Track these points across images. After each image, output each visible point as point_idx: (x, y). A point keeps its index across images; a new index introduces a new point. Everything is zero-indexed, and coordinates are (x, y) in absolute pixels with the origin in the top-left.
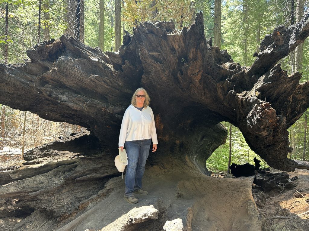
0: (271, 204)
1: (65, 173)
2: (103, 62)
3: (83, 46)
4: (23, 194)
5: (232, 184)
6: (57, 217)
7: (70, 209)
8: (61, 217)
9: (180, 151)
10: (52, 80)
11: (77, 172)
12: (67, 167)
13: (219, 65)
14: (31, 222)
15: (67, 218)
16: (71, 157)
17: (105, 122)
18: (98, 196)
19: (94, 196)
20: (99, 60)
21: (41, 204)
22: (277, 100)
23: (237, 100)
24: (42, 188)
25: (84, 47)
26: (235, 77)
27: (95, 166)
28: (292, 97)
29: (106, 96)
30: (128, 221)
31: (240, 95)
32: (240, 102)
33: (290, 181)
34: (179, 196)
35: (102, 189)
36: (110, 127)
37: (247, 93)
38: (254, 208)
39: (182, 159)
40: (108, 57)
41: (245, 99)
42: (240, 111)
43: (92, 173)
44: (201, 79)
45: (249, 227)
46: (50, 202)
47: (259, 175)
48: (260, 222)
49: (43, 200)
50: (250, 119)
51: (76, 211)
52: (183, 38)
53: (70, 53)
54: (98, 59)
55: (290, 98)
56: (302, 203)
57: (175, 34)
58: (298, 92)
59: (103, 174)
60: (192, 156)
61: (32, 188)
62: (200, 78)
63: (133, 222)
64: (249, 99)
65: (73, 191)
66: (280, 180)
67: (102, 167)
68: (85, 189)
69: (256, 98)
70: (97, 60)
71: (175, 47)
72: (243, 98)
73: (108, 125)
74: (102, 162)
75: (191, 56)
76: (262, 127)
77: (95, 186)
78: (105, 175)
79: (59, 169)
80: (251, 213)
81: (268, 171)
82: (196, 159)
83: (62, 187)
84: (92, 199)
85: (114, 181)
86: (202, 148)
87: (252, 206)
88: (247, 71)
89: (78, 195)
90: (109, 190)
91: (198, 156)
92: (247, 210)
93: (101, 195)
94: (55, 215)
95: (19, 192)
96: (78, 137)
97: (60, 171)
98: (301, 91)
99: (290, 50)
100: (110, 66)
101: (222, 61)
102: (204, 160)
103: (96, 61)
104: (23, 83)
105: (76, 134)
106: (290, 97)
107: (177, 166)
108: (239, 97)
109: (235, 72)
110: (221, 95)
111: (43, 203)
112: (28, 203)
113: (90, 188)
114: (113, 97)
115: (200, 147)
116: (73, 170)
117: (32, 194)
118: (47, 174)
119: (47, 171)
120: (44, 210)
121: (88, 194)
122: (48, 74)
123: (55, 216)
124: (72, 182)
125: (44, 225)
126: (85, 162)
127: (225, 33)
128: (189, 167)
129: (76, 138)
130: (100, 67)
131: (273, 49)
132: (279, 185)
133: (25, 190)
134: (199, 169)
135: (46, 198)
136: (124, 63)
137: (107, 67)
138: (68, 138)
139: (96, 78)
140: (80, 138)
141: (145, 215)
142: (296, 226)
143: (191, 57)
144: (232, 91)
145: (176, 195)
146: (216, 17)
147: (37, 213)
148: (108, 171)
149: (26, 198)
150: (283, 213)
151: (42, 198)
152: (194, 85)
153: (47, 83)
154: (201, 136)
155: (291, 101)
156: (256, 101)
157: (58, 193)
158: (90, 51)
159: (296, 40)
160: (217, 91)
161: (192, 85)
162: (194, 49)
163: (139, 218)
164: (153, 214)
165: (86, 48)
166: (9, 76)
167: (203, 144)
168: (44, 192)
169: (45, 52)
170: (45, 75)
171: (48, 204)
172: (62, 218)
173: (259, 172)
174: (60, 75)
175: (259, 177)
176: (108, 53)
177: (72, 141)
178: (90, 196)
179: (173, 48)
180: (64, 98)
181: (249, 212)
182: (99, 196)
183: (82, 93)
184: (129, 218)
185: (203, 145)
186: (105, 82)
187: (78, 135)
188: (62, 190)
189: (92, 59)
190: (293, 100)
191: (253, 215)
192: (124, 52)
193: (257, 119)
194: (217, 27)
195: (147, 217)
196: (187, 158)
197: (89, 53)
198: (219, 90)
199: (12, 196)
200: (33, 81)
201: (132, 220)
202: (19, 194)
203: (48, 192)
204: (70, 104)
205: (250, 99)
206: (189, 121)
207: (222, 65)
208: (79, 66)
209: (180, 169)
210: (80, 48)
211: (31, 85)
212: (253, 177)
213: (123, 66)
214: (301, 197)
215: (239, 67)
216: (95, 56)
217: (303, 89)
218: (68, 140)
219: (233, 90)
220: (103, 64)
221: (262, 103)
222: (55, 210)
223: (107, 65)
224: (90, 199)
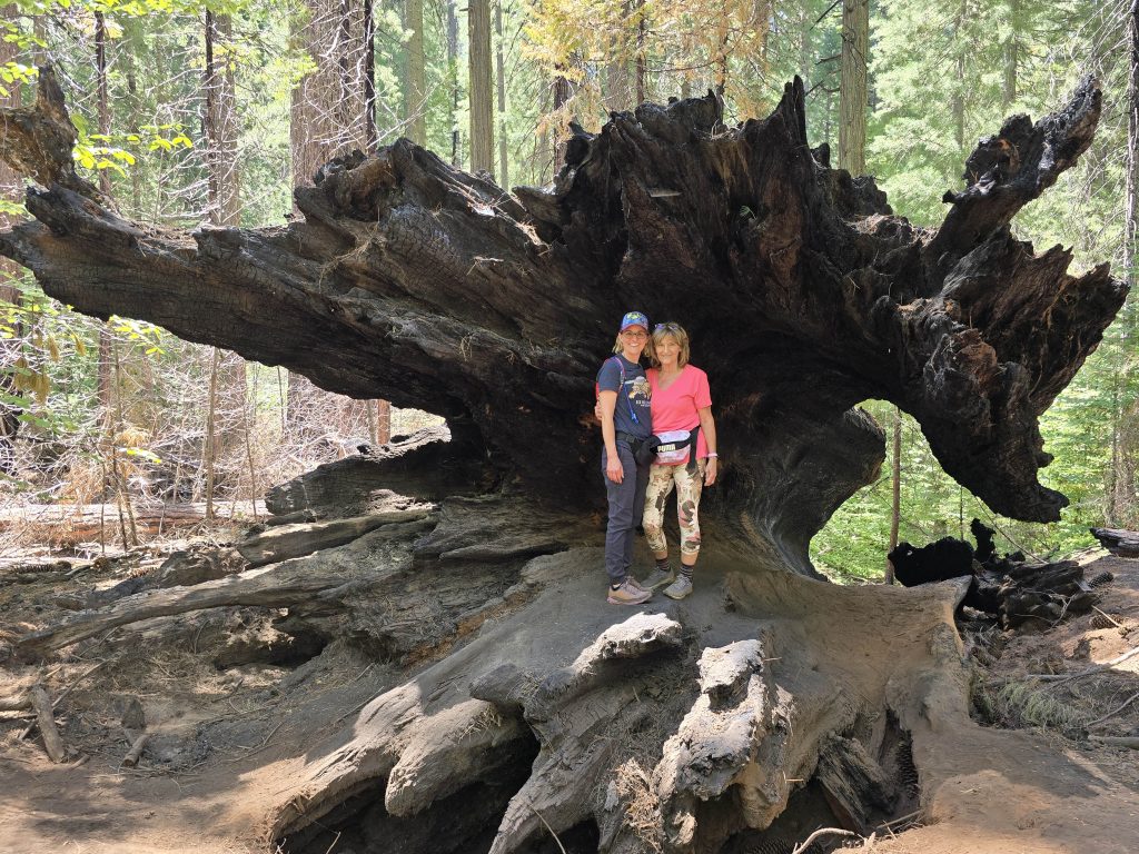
0: (1017, 655)
1: (400, 545)
2: (507, 217)
3: (449, 173)
4: (300, 595)
5: (892, 597)
6: (400, 653)
7: (433, 633)
8: (409, 653)
9: (725, 495)
10: (366, 273)
11: (442, 537)
12: (403, 530)
13: (850, 224)
14: (326, 669)
15: (427, 656)
16: (401, 505)
17: (513, 395)
18: (505, 599)
19: (495, 601)
20: (496, 212)
21: (353, 619)
22: (1011, 321)
23: (899, 325)
24: (345, 581)
25: (452, 175)
26: (895, 258)
27: (488, 524)
28: (1052, 312)
29: (516, 319)
30: (602, 650)
31: (906, 311)
32: (906, 331)
33: (1085, 587)
34: (732, 608)
35: (513, 583)
36: (528, 411)
37: (925, 303)
38: (952, 638)
39: (733, 522)
40: (517, 201)
41: (918, 322)
42: (906, 355)
43: (480, 541)
44: (796, 266)
45: (931, 681)
46: (376, 614)
47: (987, 575)
48: (965, 673)
49: (357, 610)
50: (931, 375)
51: (450, 639)
52: (747, 149)
53: (415, 194)
54: (494, 209)
55: (1047, 314)
56: (1110, 641)
57: (720, 136)
58: (1069, 298)
59: (509, 544)
60: (762, 516)
61: (320, 580)
62: (794, 262)
63: (617, 650)
64: (928, 320)
65: (434, 587)
66: (1054, 586)
67: (503, 527)
68: (467, 585)
69: (946, 318)
70: (492, 213)
71: (720, 172)
72: (915, 317)
73: (521, 404)
74: (503, 514)
75: (768, 199)
76: (960, 394)
77: (490, 578)
78: (517, 548)
79: (383, 534)
80: (942, 650)
81: (1018, 562)
82: (775, 532)
83: (403, 576)
84: (489, 609)
85: (543, 565)
86: (796, 492)
87: (944, 635)
88: (926, 242)
89: (448, 599)
90: (532, 586)
91: (781, 521)
92: (929, 645)
93: (512, 599)
94: (394, 648)
95: (291, 590)
96: (414, 446)
97: (385, 540)
98: (1076, 295)
99: (1040, 185)
100: (525, 228)
101: (858, 210)
102: (802, 539)
103: (489, 217)
104: (287, 284)
105: (407, 437)
106: (1044, 313)
107: (718, 540)
108: (904, 314)
109: (895, 246)
110: (854, 309)
111: (359, 617)
112: (313, 621)
113: (479, 583)
114: (536, 321)
115: (791, 487)
116: (418, 537)
117: (329, 594)
118: (353, 546)
119: (348, 541)
120: (364, 635)
121: (473, 597)
122: (358, 256)
123: (395, 651)
124: (431, 564)
125: (364, 676)
126: (459, 511)
127: (886, 71)
128: (754, 546)
129: (410, 451)
130: (499, 234)
131: (993, 183)
132: (1050, 605)
133: (304, 584)
134: (785, 559)
135: (365, 604)
136: (569, 220)
137: (520, 232)
138: (387, 450)
139: (491, 266)
140: (421, 448)
141: (648, 634)
142: (1076, 691)
143: (769, 203)
144: (884, 300)
145: (723, 603)
146: (850, 11)
147: (338, 647)
148: (522, 538)
149: (306, 608)
150: (1046, 667)
151: (355, 603)
152: (775, 280)
153: (352, 282)
154: (791, 452)
155: (1049, 324)
156: (946, 325)
157: (395, 592)
158: (468, 187)
159: (1055, 160)
160: (843, 299)
161: (769, 282)
162: (779, 182)
163: (632, 641)
164: (668, 631)
165: (456, 176)
166: (251, 264)
167: (798, 478)
168: (358, 589)
169: (345, 193)
170: (347, 258)
171: (373, 621)
172: (413, 658)
173: (987, 567)
174: (390, 260)
175: (988, 582)
176: (520, 192)
177: (398, 459)
178: (481, 602)
179: (716, 172)
180: (407, 325)
181: (934, 648)
182: (508, 602)
183: (451, 312)
184: (607, 641)
185: (798, 482)
186: (516, 277)
187: (413, 439)
188: (404, 586)
189: (478, 211)
190: (1053, 320)
191: (945, 655)
192: (567, 187)
193: (947, 374)
194: (854, 50)
195: (653, 638)
196: (746, 519)
197: (468, 191)
198: (850, 294)
199: (271, 599)
200: (314, 276)
201: (614, 646)
202: (290, 595)
203: (369, 589)
204: (425, 343)
205: (931, 322)
206: (755, 399)
207: (859, 223)
208: (444, 231)
209: (726, 547)
210: (444, 180)
211: (310, 288)
212: (967, 578)
213: (566, 228)
214: (1111, 625)
215: (907, 229)
216: (486, 203)
217: (1081, 290)
218: (388, 454)
219: (887, 298)
220: (507, 224)
221: (960, 330)
222: (395, 635)
223: (519, 225)
224: (485, 609)
